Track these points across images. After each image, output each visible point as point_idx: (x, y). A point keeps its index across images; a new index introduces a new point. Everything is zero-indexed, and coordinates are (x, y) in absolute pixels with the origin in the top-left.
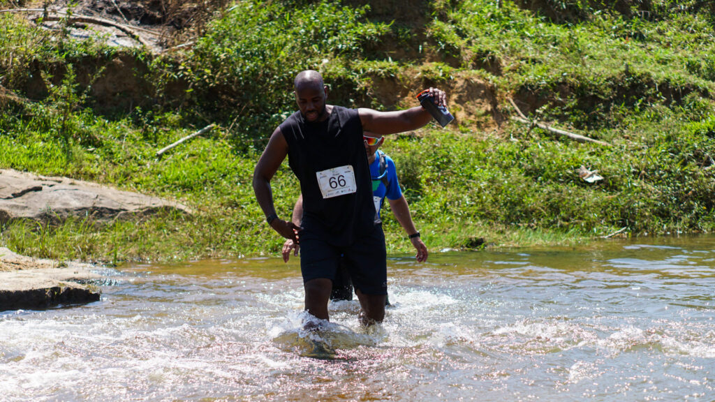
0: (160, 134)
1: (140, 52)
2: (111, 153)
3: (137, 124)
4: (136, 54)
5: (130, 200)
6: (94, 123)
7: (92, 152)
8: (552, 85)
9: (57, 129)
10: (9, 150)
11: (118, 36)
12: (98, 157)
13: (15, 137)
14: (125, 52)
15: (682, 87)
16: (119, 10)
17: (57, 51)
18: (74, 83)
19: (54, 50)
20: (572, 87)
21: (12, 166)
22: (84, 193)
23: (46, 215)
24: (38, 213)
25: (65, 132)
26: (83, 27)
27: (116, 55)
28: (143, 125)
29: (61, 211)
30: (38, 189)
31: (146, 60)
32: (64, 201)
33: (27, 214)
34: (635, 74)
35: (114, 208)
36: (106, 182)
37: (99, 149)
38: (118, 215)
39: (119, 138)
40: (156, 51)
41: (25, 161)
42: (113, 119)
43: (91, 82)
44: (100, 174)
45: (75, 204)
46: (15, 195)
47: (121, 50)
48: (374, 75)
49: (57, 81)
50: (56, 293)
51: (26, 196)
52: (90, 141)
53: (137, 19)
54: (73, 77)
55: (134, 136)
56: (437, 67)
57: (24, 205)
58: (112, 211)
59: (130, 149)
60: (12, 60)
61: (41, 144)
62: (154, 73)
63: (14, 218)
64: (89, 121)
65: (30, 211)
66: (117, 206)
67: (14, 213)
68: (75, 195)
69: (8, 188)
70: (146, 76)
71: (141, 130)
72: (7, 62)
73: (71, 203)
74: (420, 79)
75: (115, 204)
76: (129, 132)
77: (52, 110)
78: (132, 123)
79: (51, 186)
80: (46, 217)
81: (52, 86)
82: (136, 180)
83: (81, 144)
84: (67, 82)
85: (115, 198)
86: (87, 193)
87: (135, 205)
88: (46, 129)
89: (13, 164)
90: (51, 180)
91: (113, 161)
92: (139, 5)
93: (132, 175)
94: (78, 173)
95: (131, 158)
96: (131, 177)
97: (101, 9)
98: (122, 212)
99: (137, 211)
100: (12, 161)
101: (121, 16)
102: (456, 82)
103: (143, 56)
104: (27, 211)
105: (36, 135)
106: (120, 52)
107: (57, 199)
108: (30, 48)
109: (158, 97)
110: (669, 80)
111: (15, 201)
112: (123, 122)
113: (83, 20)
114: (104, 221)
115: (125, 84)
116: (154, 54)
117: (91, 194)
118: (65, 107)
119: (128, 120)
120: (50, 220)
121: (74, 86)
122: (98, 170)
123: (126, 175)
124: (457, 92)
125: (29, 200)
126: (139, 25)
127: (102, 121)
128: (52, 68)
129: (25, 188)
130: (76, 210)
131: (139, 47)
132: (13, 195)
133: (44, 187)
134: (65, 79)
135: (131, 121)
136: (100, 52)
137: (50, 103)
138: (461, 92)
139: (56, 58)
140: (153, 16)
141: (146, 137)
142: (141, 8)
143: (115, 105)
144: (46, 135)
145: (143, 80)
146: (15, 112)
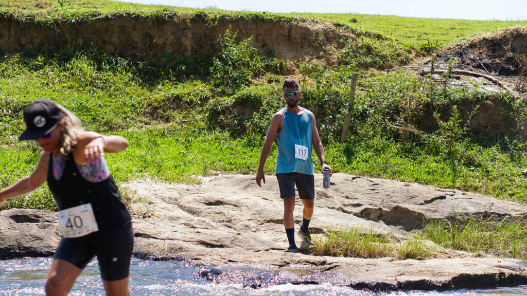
0: (523, 157)
1: (506, 96)
2: (488, 172)
3: (504, 149)
4: (503, 96)
5: (511, 207)
6: (472, 149)
7: (473, 170)
9: (445, 153)
10: (412, 169)
11: (484, 84)
12: (478, 174)
13: (415, 159)
14: (494, 96)
16: (482, 65)
17: (443, 96)
18: (458, 119)
19: (440, 95)
21: (417, 180)
22: (477, 201)
23: (451, 217)
24: (446, 215)
25: (451, 155)
26: (458, 78)
27: (487, 98)
28: (510, 150)
29: (463, 214)
30: (443, 198)
31: (510, 101)
32: (463, 207)
33: (437, 216)
35: (501, 213)
36: (487, 193)
37: (478, 169)
38: (505, 218)
39: (492, 160)
40: (516, 94)
41: (425, 177)
42: (485, 146)
43: (470, 117)
44: (481, 187)
45: (472, 209)
46: (427, 202)
47: (490, 94)
49: (445, 118)
50: (503, 277)
51: (434, 203)
52: (470, 163)
53: (496, 72)
54: (458, 115)
55: (504, 159)
57: (436, 210)
58: (499, 215)
59: (501, 168)
60: (410, 103)
61: (434, 164)
62: (516, 111)
63: (429, 219)
64: (467, 148)
65: (439, 214)
66: (503, 212)
67: (429, 215)
68: (471, 203)
69: (421, 197)
70: (511, 113)
71: (508, 154)
72: (406, 104)
73: (469, 208)
75: (502, 210)
76: (499, 156)
77: (440, 140)
78: (501, 149)
79: (452, 195)
80: (452, 218)
81: (441, 122)
82: (510, 192)
83: (464, 164)
84: (453, 119)
85: (500, 206)
86: (479, 202)
87: (516, 211)
88: (437, 153)
89: (417, 179)
90: (449, 191)
91: (490, 177)
92: (497, 61)
93: (506, 188)
94: (465, 186)
95: (503, 175)
96: (506, 190)
97: (468, 64)
98: (507, 216)
99: (518, 216)
100: (416, 177)
101: (483, 69)
103: (508, 99)
104: (437, 213)
105: (431, 158)
106: (490, 96)
107: (458, 205)
108: (422, 94)
109: (520, 129)
111: (427, 206)
112: (494, 148)
113: (458, 73)
114: (494, 222)
115: (493, 120)
116: (516, 97)
117: (483, 202)
118: (452, 137)
119: (497, 146)
120: (456, 221)
121: (458, 121)
122: (480, 184)
123: (502, 189)
125: (438, 205)
126: (497, 76)
127: (479, 148)
128: (440, 108)
129: (433, 197)
130: (473, 214)
131: (504, 91)
132: (425, 201)
133: (447, 196)
134: (452, 116)
135: (499, 147)
136: (475, 96)
137: (439, 134)
139: (443, 101)
140: (509, 69)
141: (512, 159)
142: (499, 63)
143: (487, 136)
144: (439, 158)
145: (509, 117)
146: (414, 141)
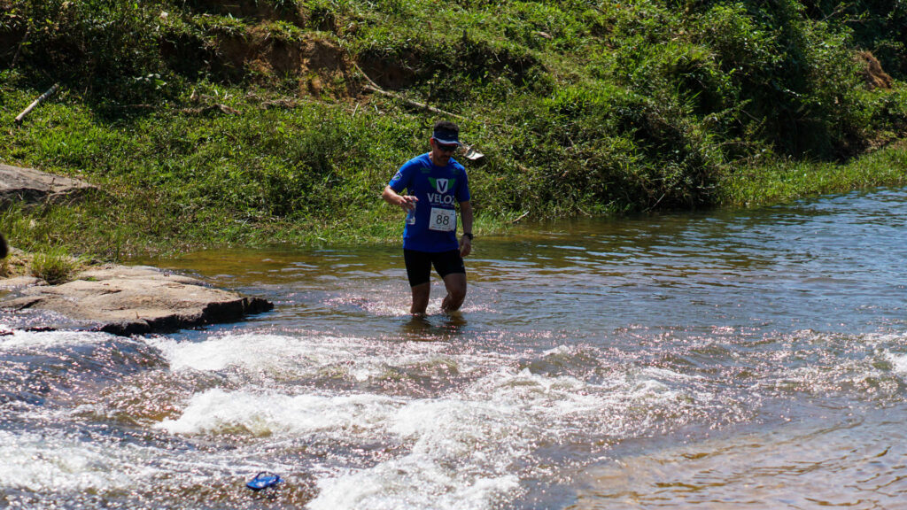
0: (4, 95)
8: (397, 51)
15: (522, 59)
20: (418, 54)
34: (472, 42)
35: (40, 190)
38: (48, 198)
48: (221, 33)
56: (284, 27)
58: (40, 193)
66: (42, 187)
74: (270, 39)
75: (39, 185)
98: (50, 194)
99: (64, 193)
102: (305, 45)
110: (507, 51)
124: (307, 57)
138: (313, 56)
